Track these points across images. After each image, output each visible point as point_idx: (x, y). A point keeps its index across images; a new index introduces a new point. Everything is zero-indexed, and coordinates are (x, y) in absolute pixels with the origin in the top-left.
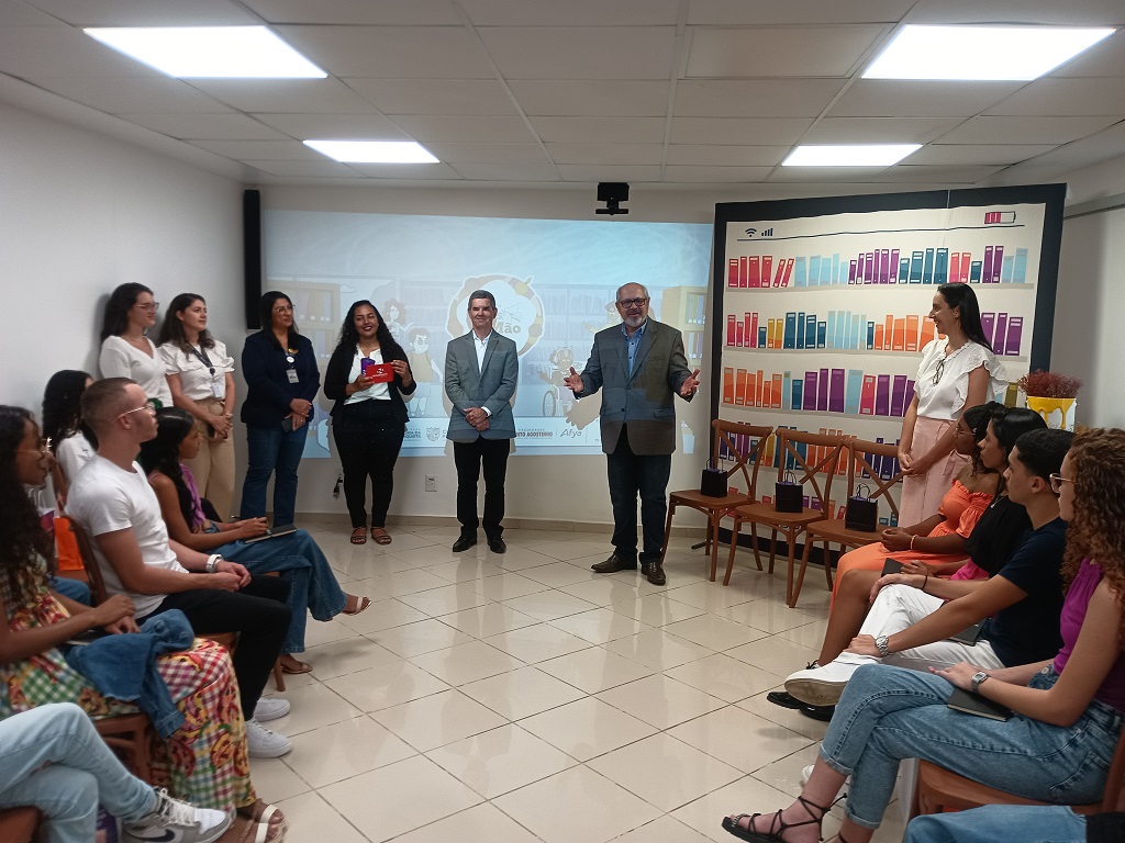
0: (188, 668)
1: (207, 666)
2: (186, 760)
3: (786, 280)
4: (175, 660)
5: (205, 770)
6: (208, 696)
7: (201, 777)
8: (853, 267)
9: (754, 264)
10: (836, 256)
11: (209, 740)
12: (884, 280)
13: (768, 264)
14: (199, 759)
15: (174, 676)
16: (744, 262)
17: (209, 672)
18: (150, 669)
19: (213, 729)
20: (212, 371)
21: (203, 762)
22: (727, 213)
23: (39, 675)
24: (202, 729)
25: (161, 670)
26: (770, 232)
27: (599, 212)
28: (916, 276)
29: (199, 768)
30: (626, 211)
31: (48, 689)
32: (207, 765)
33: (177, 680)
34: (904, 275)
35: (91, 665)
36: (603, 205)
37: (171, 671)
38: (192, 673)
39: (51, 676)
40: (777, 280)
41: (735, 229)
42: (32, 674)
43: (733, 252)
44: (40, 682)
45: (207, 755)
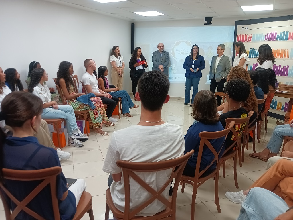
0: (95, 99)
1: (98, 99)
2: (97, 115)
3: (250, 40)
4: (93, 98)
5: (100, 116)
6: (98, 104)
7: (100, 117)
8: (266, 36)
9: (243, 36)
10: (262, 34)
11: (100, 111)
12: (273, 40)
13: (246, 36)
14: (99, 114)
15: (93, 100)
16: (241, 36)
17: (98, 100)
18: (89, 100)
19: (100, 109)
20: (121, 61)
21: (100, 114)
22: (238, 23)
23: (73, 102)
24: (98, 109)
25: (91, 100)
26: (247, 28)
27: (205, 24)
28: (280, 38)
29: (99, 115)
30: (211, 24)
31: (74, 104)
32: (100, 115)
33: (94, 101)
34: (277, 39)
35: (80, 99)
36: (206, 22)
37: (92, 100)
38: (96, 100)
39: (74, 103)
40: (248, 40)
41: (239, 27)
42: (72, 102)
43: (238, 33)
44: (73, 103)
45: (100, 113)
